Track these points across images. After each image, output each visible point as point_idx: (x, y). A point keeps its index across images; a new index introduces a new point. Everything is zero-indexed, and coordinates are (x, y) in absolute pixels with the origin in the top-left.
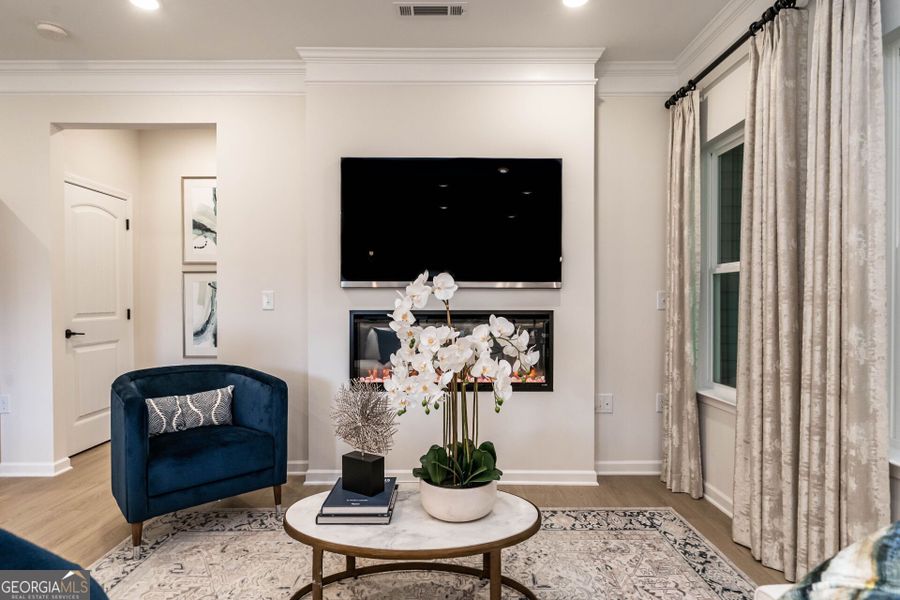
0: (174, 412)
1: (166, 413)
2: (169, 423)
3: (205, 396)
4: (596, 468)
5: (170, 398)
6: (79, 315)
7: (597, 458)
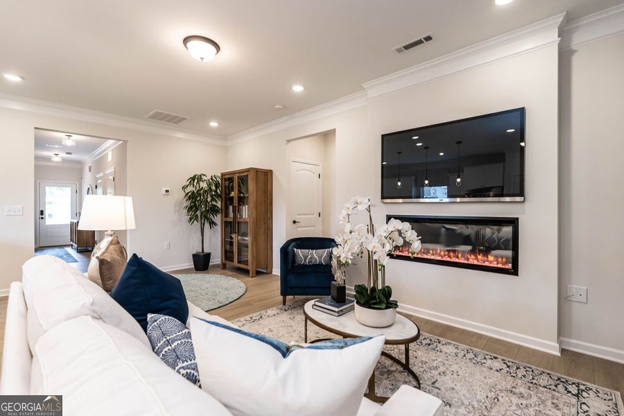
0: (307, 256)
1: (304, 256)
2: (305, 260)
3: (320, 251)
4: (560, 342)
5: (308, 250)
6: (299, 215)
7: (560, 333)
